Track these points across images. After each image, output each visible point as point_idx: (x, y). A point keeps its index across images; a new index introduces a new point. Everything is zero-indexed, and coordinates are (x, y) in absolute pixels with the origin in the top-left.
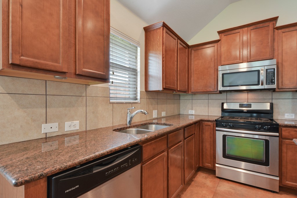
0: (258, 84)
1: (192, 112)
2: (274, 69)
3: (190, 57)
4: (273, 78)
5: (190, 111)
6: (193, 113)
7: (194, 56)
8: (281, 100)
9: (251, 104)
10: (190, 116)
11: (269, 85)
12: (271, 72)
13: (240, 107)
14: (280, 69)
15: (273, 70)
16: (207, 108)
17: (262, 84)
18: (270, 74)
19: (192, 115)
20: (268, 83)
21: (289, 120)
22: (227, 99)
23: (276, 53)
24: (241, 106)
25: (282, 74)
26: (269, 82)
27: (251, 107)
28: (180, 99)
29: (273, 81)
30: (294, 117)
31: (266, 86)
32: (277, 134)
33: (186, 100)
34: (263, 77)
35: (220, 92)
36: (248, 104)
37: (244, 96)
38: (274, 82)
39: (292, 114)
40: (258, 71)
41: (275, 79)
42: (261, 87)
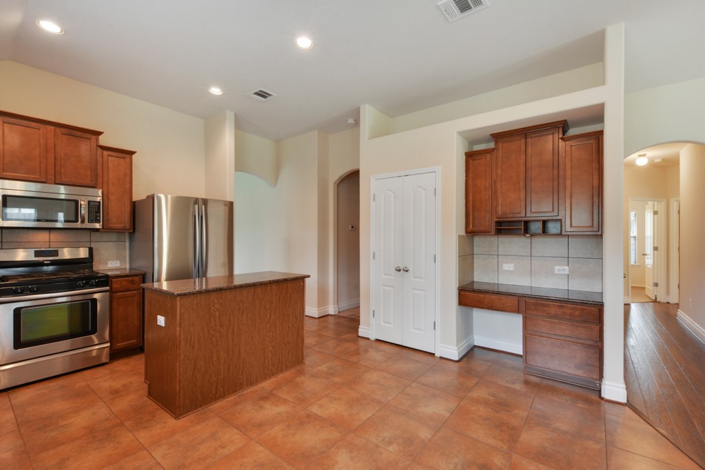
0: (77, 221)
2: (99, 202)
4: (98, 214)
8: (103, 243)
9: (59, 250)
11: (93, 223)
12: (95, 206)
13: (34, 257)
14: (106, 203)
15: (97, 204)
17: (83, 222)
18: (93, 208)
21: (113, 270)
23: (100, 180)
25: (108, 209)
26: (92, 219)
27: (57, 256)
29: (98, 218)
30: (118, 265)
31: (87, 225)
32: (108, 288)
34: (84, 211)
36: (53, 251)
38: (99, 220)
39: (116, 261)
40: (76, 202)
41: (100, 216)
42: (79, 225)
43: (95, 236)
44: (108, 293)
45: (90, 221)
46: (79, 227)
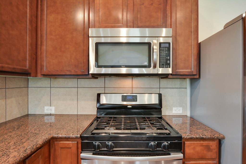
0: (149, 66)
1: (51, 110)
2: (169, 43)
3: (39, 6)
4: (168, 58)
5: (46, 108)
6: (53, 112)
7: (47, 4)
9: (137, 96)
10: (46, 117)
11: (164, 68)
12: (166, 47)
13: (122, 101)
15: (167, 45)
16: (76, 102)
17: (155, 67)
18: (164, 50)
19: (50, 115)
20: (162, 65)
21: (177, 116)
22: (105, 88)
23: (169, 21)
24: (124, 98)
25: (176, 53)
26: (163, 63)
27: (136, 101)
28: (28, 87)
29: (168, 62)
30: (181, 112)
32: (181, 156)
33: (39, 89)
35: (92, 77)
36: (133, 96)
37: (128, 83)
38: (169, 64)
39: (179, 108)
40: (149, 44)
41: (169, 60)
42: (151, 71)
43: (164, 82)
44: (181, 161)
45: (162, 66)
46: (151, 73)
